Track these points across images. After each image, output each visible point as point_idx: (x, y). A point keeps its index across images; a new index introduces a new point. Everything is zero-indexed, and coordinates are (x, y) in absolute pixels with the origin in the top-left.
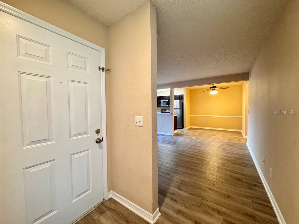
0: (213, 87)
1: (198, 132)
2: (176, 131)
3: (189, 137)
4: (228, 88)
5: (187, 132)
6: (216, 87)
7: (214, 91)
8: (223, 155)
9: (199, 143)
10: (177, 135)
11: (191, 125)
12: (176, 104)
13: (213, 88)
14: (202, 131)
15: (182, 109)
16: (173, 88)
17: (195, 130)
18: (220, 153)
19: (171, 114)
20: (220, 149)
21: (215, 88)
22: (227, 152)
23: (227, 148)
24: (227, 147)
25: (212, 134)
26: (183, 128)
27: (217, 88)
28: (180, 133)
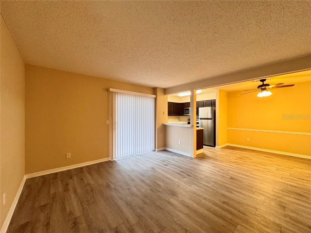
0: (263, 85)
1: (237, 156)
2: (201, 151)
3: (217, 163)
4: (294, 85)
5: (219, 153)
6: (268, 85)
7: (265, 92)
8: (278, 225)
9: (231, 178)
10: (202, 157)
11: (228, 142)
12: (205, 112)
13: (263, 87)
14: (244, 153)
15: (213, 119)
16: (194, 90)
17: (234, 151)
18: (272, 219)
19: (191, 126)
20: (273, 204)
21: (267, 87)
22: (291, 218)
23: (290, 201)
24: (290, 199)
25: (262, 161)
26: (214, 146)
27: (270, 87)
28: (207, 154)
